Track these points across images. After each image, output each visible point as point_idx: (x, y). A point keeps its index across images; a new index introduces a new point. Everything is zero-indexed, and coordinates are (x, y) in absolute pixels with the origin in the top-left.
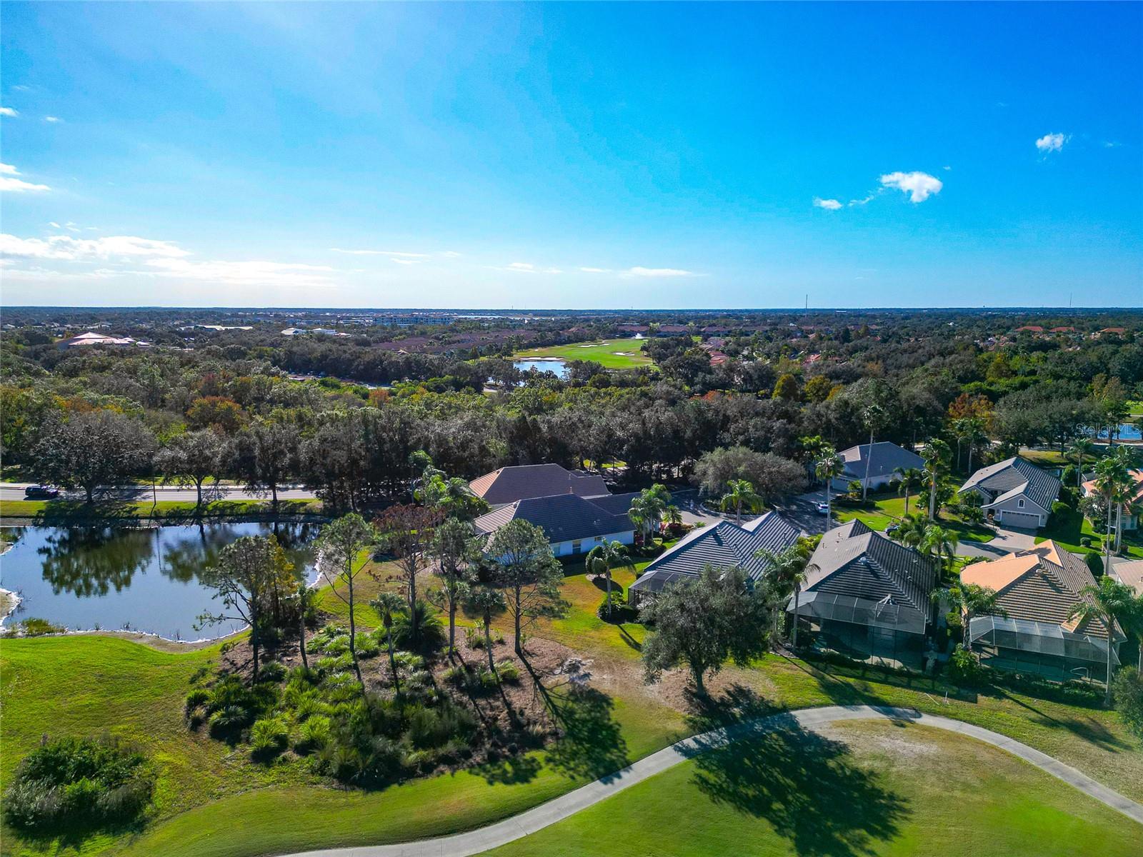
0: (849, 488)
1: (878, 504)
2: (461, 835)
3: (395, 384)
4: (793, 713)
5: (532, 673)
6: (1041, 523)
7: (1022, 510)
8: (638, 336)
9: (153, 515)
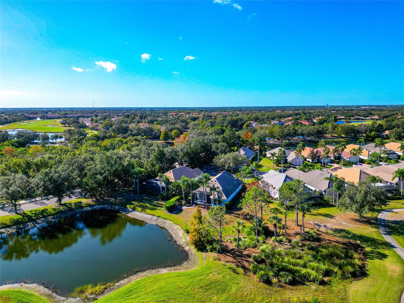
4: (379, 218)
8: (38, 119)
9: (4, 226)
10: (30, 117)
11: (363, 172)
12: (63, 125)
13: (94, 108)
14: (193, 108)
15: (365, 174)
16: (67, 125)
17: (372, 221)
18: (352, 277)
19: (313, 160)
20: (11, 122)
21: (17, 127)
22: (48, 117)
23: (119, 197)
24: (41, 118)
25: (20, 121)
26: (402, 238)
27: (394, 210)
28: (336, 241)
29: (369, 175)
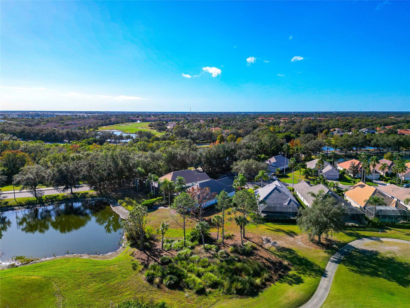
0: (276, 171)
1: (289, 175)
2: (305, 305)
3: (72, 142)
4: (350, 244)
5: (258, 245)
6: (338, 177)
7: (332, 174)
8: (138, 121)
9: (19, 205)
10: (132, 120)
11: (379, 192)
12: (150, 127)
13: (191, 112)
14: (292, 112)
15: (381, 194)
16: (153, 127)
17: (334, 246)
18: (236, 294)
19: (354, 175)
20: (114, 124)
21: (114, 128)
22: (146, 120)
23: (120, 192)
24: (140, 120)
25: (122, 123)
26: (348, 269)
27: (381, 239)
28: (267, 258)
29: (385, 196)
